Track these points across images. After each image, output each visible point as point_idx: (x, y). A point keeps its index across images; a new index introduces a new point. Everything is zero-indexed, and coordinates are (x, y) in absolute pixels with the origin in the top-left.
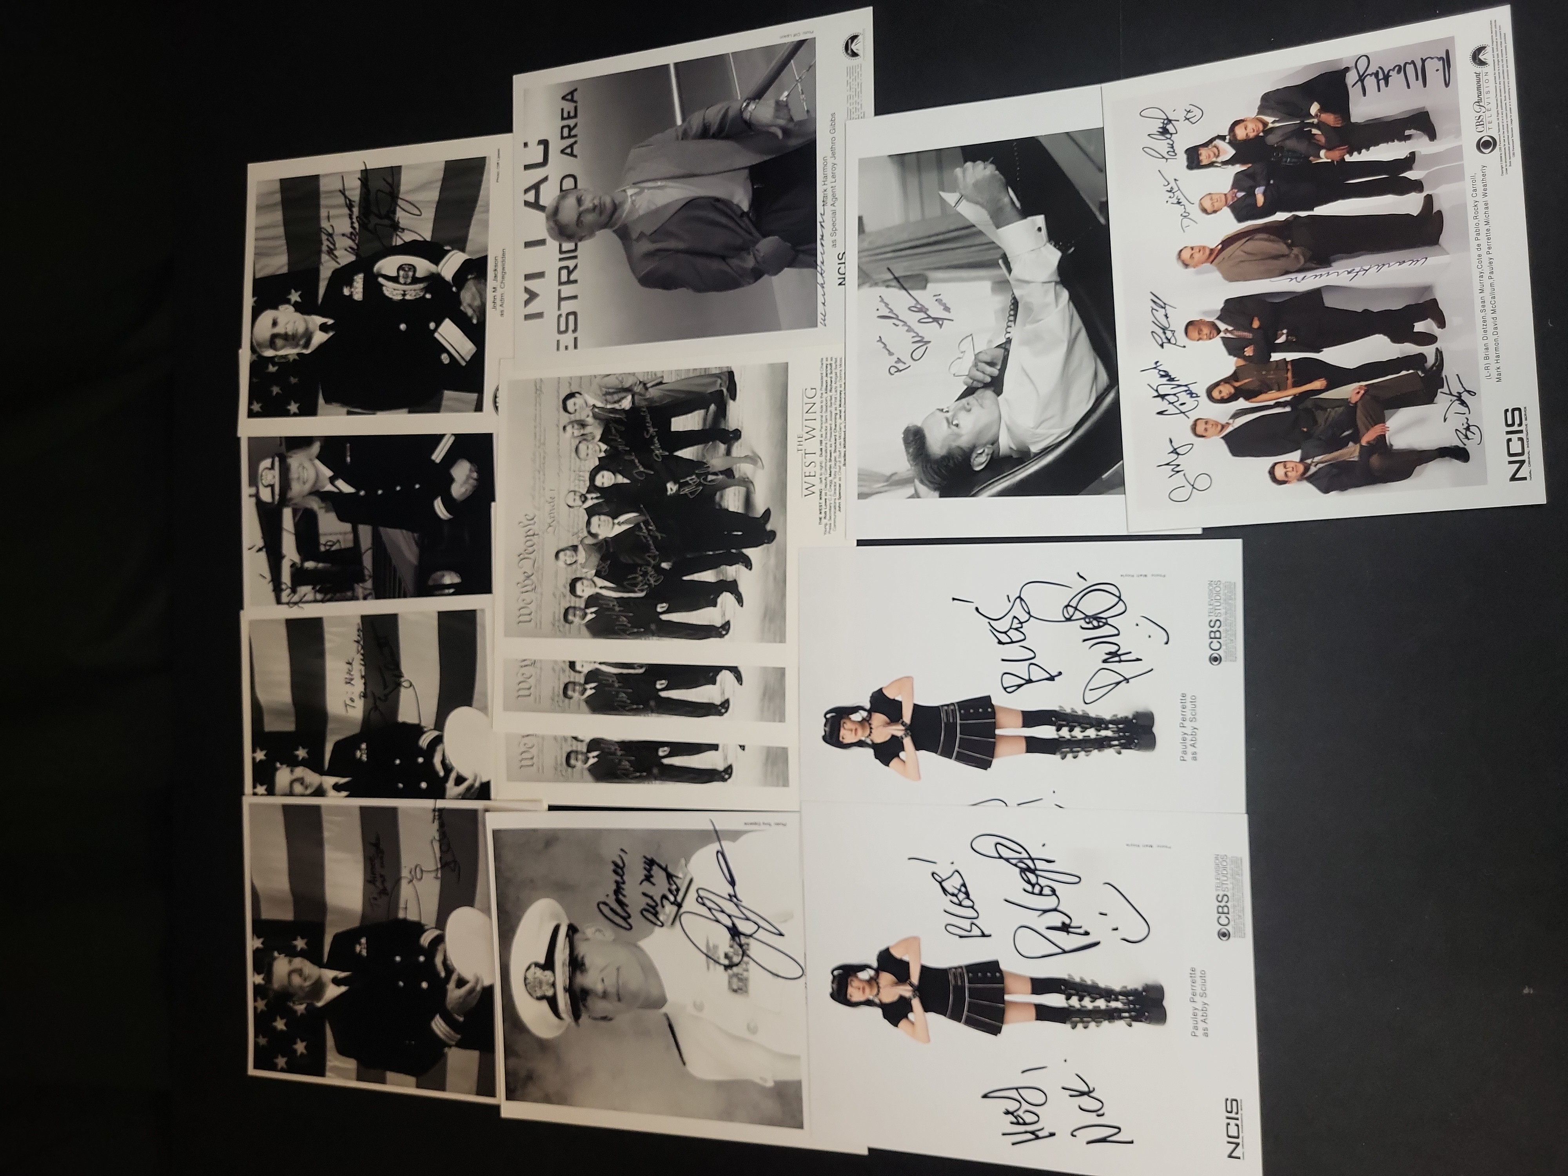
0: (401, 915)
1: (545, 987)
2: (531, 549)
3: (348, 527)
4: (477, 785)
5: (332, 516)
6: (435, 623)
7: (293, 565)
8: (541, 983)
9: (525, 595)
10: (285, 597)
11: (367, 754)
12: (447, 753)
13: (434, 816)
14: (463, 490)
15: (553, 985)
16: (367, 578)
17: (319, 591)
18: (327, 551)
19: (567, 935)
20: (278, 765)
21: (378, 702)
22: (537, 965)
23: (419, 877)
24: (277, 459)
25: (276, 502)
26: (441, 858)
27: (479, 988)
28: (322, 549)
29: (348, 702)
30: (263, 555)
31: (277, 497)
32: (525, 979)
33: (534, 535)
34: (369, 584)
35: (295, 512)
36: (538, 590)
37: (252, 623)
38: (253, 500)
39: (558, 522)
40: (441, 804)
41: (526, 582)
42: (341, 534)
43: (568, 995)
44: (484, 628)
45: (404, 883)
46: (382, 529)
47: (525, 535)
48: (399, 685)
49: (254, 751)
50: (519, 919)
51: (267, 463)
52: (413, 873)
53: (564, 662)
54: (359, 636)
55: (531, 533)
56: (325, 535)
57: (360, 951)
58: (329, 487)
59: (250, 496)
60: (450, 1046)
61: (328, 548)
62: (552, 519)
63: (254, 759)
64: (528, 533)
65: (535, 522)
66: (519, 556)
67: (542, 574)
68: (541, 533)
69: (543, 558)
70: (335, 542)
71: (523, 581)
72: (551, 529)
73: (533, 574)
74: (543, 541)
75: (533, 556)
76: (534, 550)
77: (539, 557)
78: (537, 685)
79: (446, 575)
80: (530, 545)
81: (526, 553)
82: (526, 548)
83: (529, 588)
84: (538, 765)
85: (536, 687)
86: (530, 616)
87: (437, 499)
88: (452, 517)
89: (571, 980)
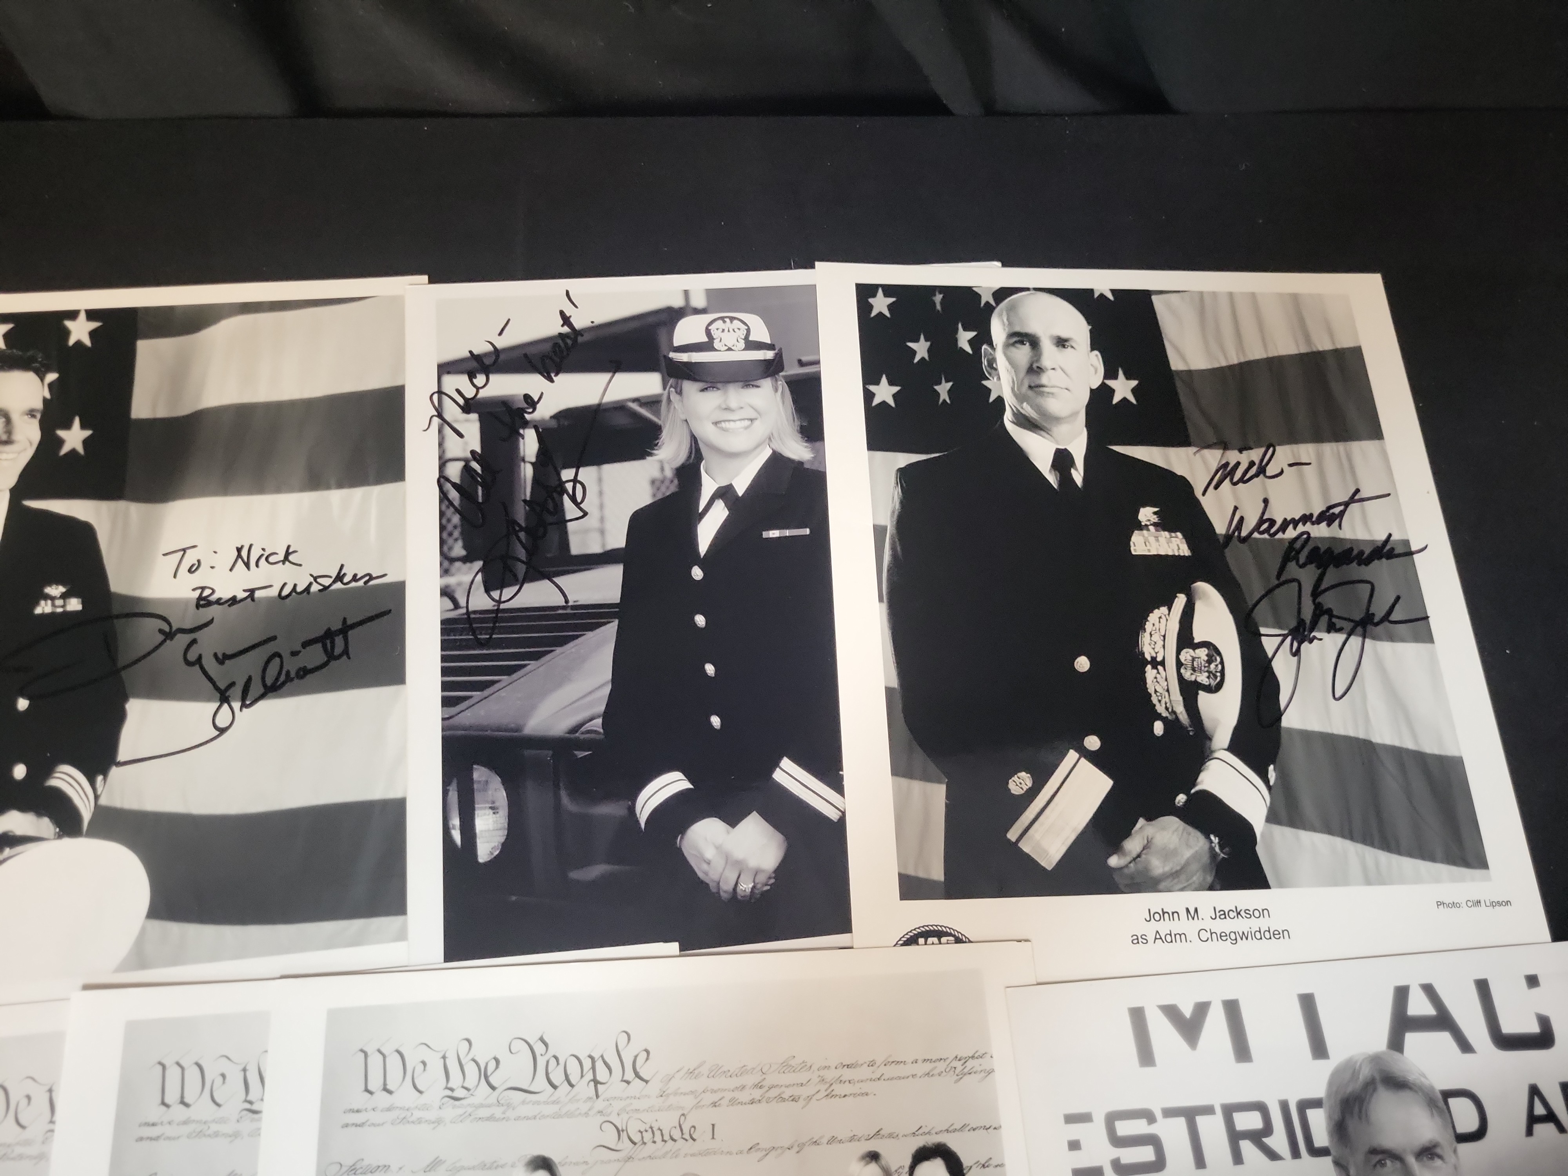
2: (557, 1077)
3: (618, 539)
5: (644, 498)
6: (376, 793)
7: (531, 402)
10: (457, 383)
11: (53, 614)
12: (29, 851)
14: (709, 853)
16: (495, 594)
17: (467, 469)
18: (562, 484)
20: (52, 377)
21: (182, 640)
24: (769, 355)
25: (672, 355)
28: (567, 474)
29: (190, 558)
30: (556, 328)
31: (684, 357)
33: (596, 1082)
34: (481, 601)
35: (652, 403)
36: (451, 1111)
37: (397, 303)
38: (678, 302)
39: (630, 1158)
41: (471, 1069)
42: (602, 519)
44: (357, 941)
46: (611, 629)
47: (596, 1056)
48: (224, 698)
49: (92, 315)
51: (761, 334)
54: (355, 578)
55: (602, 1074)
56: (600, 480)
59: (686, 293)
61: (569, 486)
62: (637, 1138)
63: (73, 315)
64: (599, 1065)
65: (628, 1082)
66: (542, 1039)
67: (491, 1118)
68: (600, 1104)
69: (535, 1118)
70: (581, 506)
71: (474, 1060)
72: (610, 1137)
73: (493, 1088)
74: (580, 1114)
75: (541, 1083)
76: (555, 1087)
77: (538, 1103)
78: (191, 1128)
79: (498, 815)
80: (569, 1072)
81: (548, 1062)
82: (562, 1062)
83: (456, 1079)
85: (185, 1123)
86: (381, 1088)
87: (685, 779)
88: (643, 826)
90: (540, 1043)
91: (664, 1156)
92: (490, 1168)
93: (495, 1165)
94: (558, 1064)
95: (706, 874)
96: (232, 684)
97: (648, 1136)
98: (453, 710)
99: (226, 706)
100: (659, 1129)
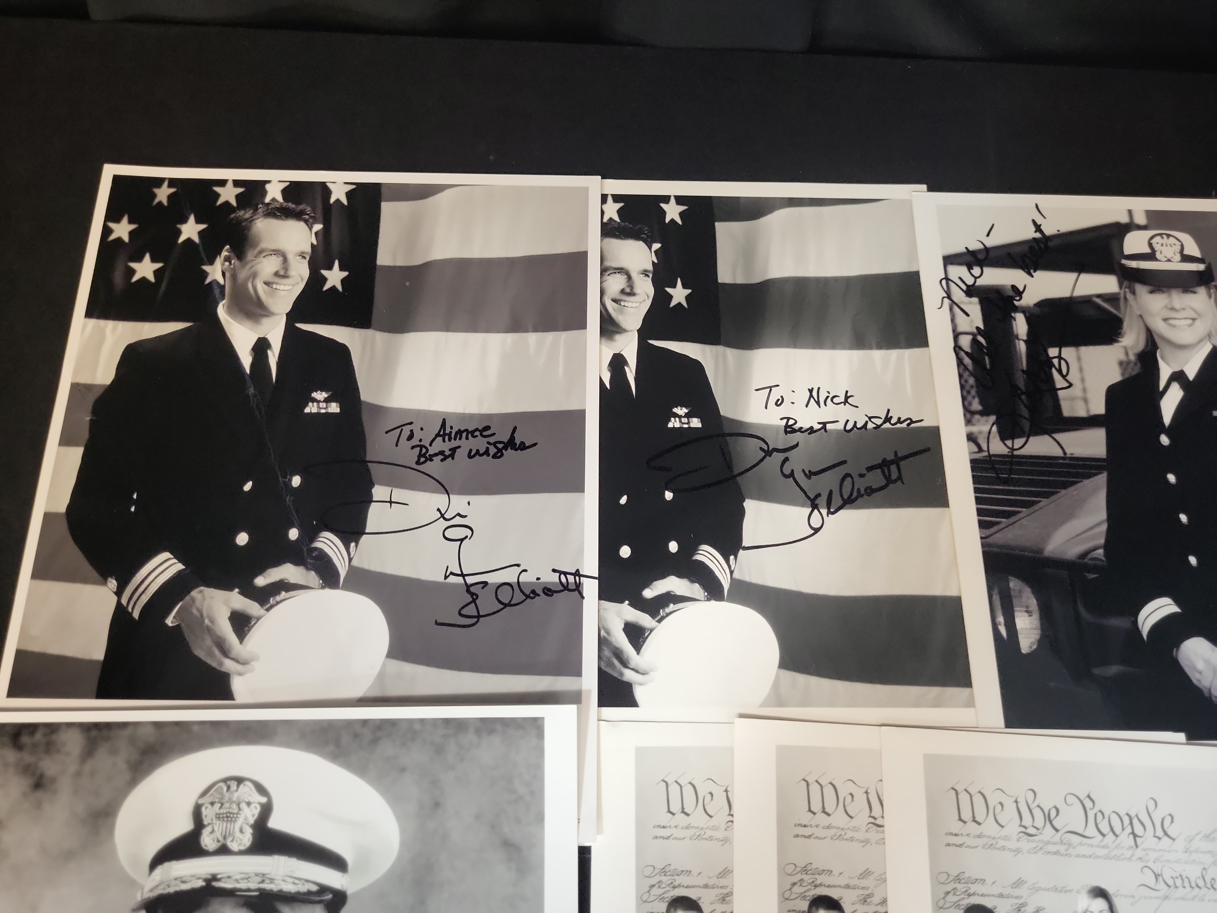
0: (379, 492)
1: (219, 827)
2: (1105, 828)
3: (1099, 407)
4: (629, 675)
5: (1115, 376)
6: (937, 590)
7: (1018, 292)
8: (228, 817)
9: (1010, 807)
10: (958, 272)
11: (681, 429)
12: (688, 609)
13: (565, 574)
14: (1200, 665)
15: (223, 850)
16: (1009, 443)
17: (974, 341)
18: (1049, 360)
19: (323, 889)
20: (656, 246)
21: (778, 457)
22: (266, 810)
23: (449, 534)
24: (1201, 267)
25: (1124, 262)
26: (485, 584)
27: (228, 665)
28: (1053, 352)
29: (776, 394)
30: (1030, 233)
31: (1134, 264)
32: (240, 781)
33: (1135, 836)
34: (998, 447)
35: (1112, 299)
36: (1026, 844)
37: (907, 205)
38: (1124, 219)
39: (1166, 898)
40: (591, 588)
41: (1037, 812)
42: (1084, 390)
43: (200, 883)
44: (937, 704)
45: (440, 500)
46: (1102, 479)
47: (1133, 814)
48: (814, 505)
49: (680, 200)
50: (361, 771)
51: (1193, 249)
52: (458, 521)
53: (884, 902)
54: (899, 421)
55: (1139, 830)
56: (1079, 359)
57: (314, 400)
58: (1165, 372)
59: (1130, 212)
60: (119, 593)
61: (1056, 361)
62: (1171, 882)
63: (666, 199)
64: (1135, 822)
65: (1159, 838)
66: (1089, 796)
67: (1056, 853)
68: (1139, 853)
69: (1090, 857)
70: (1067, 378)
71: (1038, 806)
72: (1150, 879)
73: (1057, 830)
74: (1124, 858)
75: (1091, 831)
76: (1104, 835)
77: (1092, 846)
78: (832, 832)
79: (1032, 618)
80: (1113, 825)
81: (1096, 815)
82: (1106, 816)
83: (1027, 820)
84: (670, 826)
85: (828, 827)
86: (972, 819)
87: (1174, 604)
88: (1145, 637)
89: (230, 893)
90: (1087, 799)
91: (1193, 899)
92: (1060, 891)
93: (1064, 889)
94: (1104, 818)
95: (1199, 681)
96: (818, 496)
97: (1179, 882)
98: (988, 532)
99: (816, 511)
100: (1187, 877)
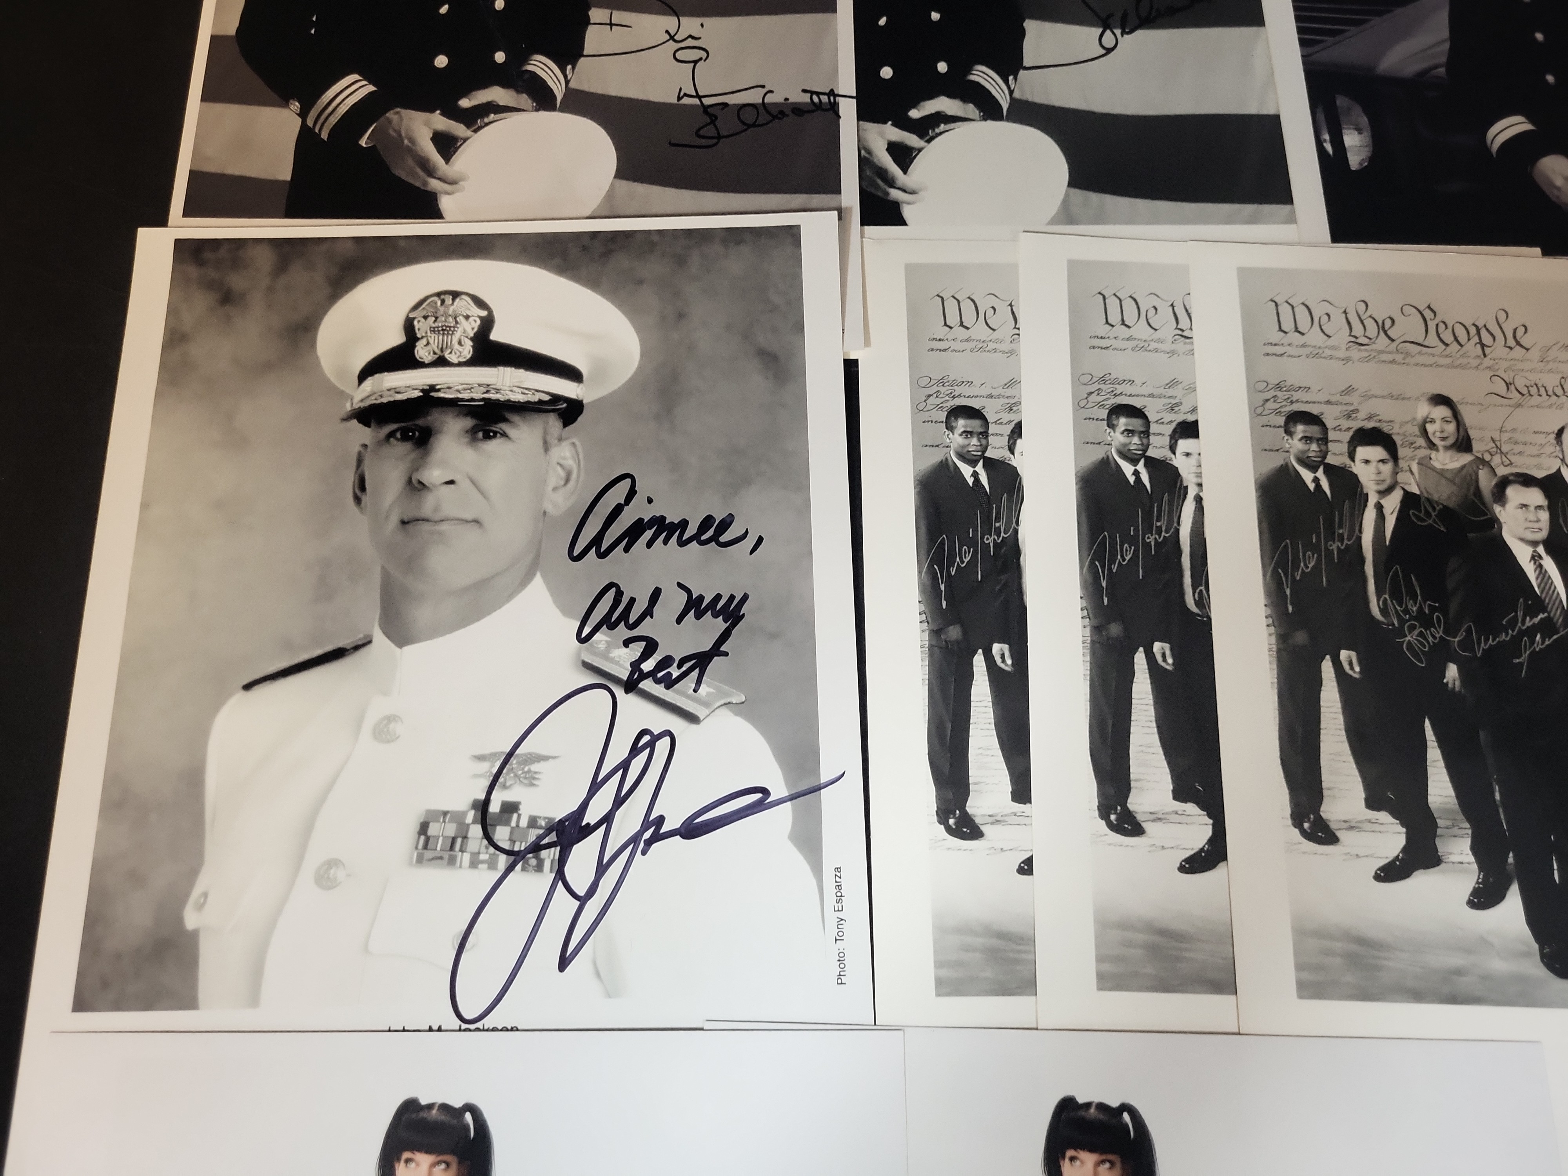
0: (596, 14)
1: (435, 340)
2: (1447, 337)
4: (895, 194)
6: (1252, 108)
8: (446, 331)
9: (1338, 319)
12: (961, 129)
13: (818, 94)
15: (441, 362)
19: (556, 399)
22: (487, 323)
23: (681, 55)
26: (725, 105)
27: (434, 184)
32: (455, 295)
33: (1483, 345)
36: (1356, 353)
39: (1519, 405)
40: (848, 109)
41: (1369, 323)
43: (418, 394)
44: (1252, 220)
45: (669, 22)
47: (1480, 325)
48: (1106, 25)
50: (593, 284)
52: (690, 42)
53: (1194, 410)
55: (1487, 339)
60: (303, 114)
62: (1524, 391)
64: (1483, 332)
65: (1511, 348)
66: (1429, 307)
67: (1393, 362)
68: (1487, 362)
69: (1431, 365)
71: (1371, 317)
72: (1501, 388)
73: (1393, 340)
74: (1470, 368)
75: (1432, 340)
76: (1447, 345)
77: (1433, 355)
78: (1135, 343)
79: (1363, 135)
80: (1457, 335)
81: (1437, 325)
82: (1450, 326)
83: (1358, 329)
84: (947, 339)
85: (1128, 339)
86: (1294, 330)
87: (1526, 122)
88: (1494, 155)
89: (452, 404)
90: (1428, 310)
91: (1550, 406)
92: (1397, 399)
93: (1401, 397)
94: (1446, 328)
95: (1558, 197)
96: (1110, 16)
97: (1534, 390)
98: (1310, 50)
99: (1108, 32)
100: (1543, 386)
